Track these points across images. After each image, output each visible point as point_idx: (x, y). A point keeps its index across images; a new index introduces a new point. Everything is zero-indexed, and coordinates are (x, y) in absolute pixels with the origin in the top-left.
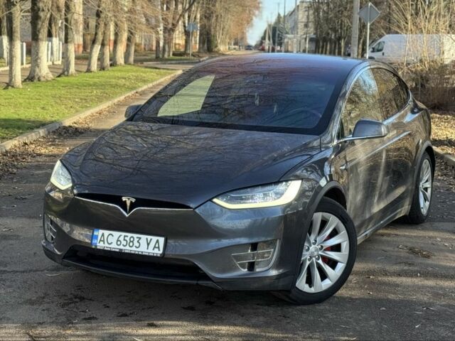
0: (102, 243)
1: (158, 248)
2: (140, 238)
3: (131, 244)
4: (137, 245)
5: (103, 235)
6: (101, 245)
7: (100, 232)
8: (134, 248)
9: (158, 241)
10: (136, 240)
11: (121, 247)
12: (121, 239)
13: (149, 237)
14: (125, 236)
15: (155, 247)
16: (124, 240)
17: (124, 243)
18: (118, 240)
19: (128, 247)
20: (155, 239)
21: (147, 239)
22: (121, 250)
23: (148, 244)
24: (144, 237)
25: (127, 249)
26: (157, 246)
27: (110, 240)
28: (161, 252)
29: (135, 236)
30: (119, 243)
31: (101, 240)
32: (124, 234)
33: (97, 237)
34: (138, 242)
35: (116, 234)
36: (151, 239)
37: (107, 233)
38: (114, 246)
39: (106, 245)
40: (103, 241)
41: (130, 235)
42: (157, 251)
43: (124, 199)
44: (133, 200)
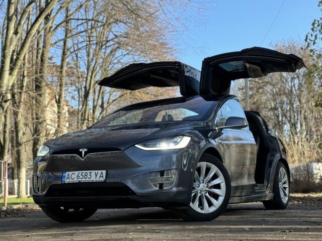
0: (68, 180)
1: (103, 177)
2: (91, 173)
3: (86, 177)
4: (89, 177)
5: (69, 175)
6: (67, 181)
7: (67, 173)
8: (88, 179)
9: (102, 173)
10: (89, 174)
11: (80, 180)
12: (80, 175)
13: (97, 171)
14: (82, 173)
15: (100, 177)
16: (82, 175)
17: (82, 177)
18: (78, 176)
19: (84, 179)
20: (100, 172)
21: (95, 172)
22: (80, 181)
23: (96, 175)
24: (93, 172)
25: (84, 180)
27: (73, 177)
28: (104, 179)
29: (88, 172)
31: (67, 178)
32: (81, 172)
33: (65, 176)
34: (90, 175)
35: (76, 173)
36: (98, 173)
37: (70, 173)
38: (76, 180)
39: (71, 180)
40: (69, 178)
41: (85, 172)
42: (101, 179)
43: (81, 150)
44: (86, 150)
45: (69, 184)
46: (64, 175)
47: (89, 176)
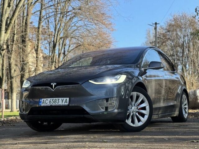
1: (67, 102)
2: (59, 99)
3: (55, 102)
5: (44, 100)
6: (43, 105)
8: (56, 104)
11: (51, 104)
12: (51, 101)
17: (53, 102)
19: (54, 104)
20: (65, 99)
21: (62, 99)
23: (62, 101)
24: (60, 99)
26: (66, 101)
27: (46, 102)
28: (68, 103)
29: (57, 99)
30: (50, 102)
32: (52, 99)
35: (49, 99)
36: (63, 99)
37: (45, 99)
38: (48, 104)
40: (44, 103)
41: (54, 99)
42: (66, 103)
43: (52, 84)
44: (55, 84)
45: (44, 107)
46: (40, 101)
47: (58, 102)
